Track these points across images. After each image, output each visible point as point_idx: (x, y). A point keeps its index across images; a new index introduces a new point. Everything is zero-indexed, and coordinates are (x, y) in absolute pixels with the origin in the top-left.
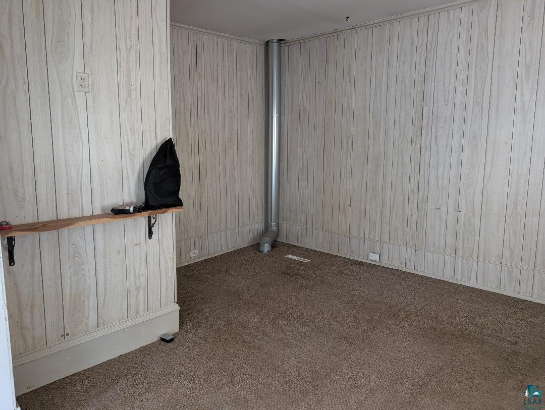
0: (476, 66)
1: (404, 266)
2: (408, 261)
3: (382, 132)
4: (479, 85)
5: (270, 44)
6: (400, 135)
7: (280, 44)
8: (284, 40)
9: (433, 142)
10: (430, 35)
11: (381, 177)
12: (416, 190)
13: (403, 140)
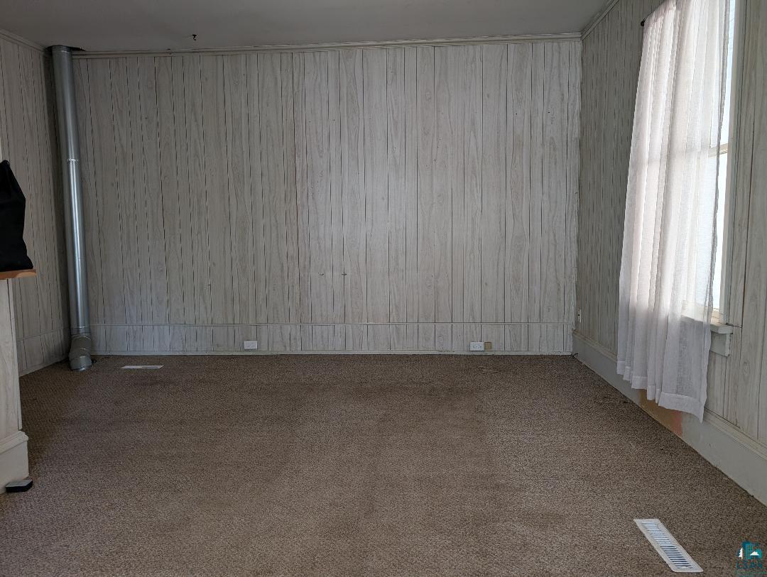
0: (348, 117)
1: (288, 349)
2: (293, 341)
3: (247, 188)
4: (353, 137)
5: (54, 52)
6: (270, 191)
7: (72, 55)
8: (82, 50)
9: (310, 197)
10: (295, 75)
11: (250, 244)
12: (296, 255)
13: (274, 197)
